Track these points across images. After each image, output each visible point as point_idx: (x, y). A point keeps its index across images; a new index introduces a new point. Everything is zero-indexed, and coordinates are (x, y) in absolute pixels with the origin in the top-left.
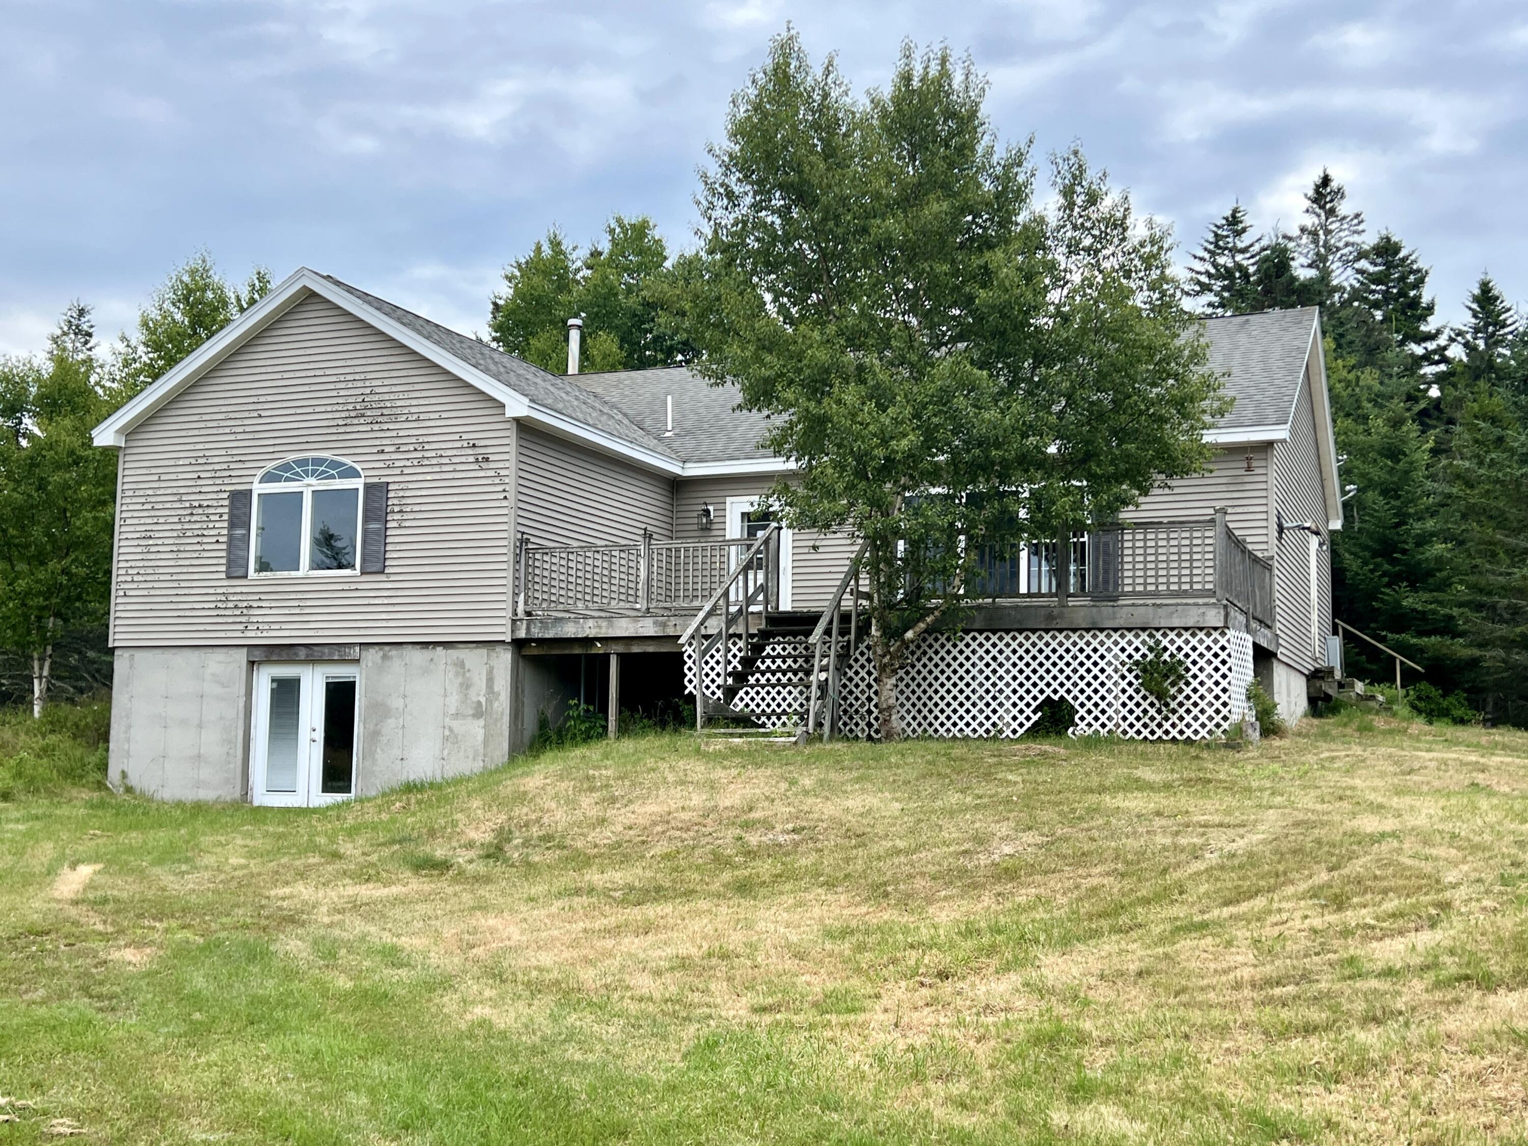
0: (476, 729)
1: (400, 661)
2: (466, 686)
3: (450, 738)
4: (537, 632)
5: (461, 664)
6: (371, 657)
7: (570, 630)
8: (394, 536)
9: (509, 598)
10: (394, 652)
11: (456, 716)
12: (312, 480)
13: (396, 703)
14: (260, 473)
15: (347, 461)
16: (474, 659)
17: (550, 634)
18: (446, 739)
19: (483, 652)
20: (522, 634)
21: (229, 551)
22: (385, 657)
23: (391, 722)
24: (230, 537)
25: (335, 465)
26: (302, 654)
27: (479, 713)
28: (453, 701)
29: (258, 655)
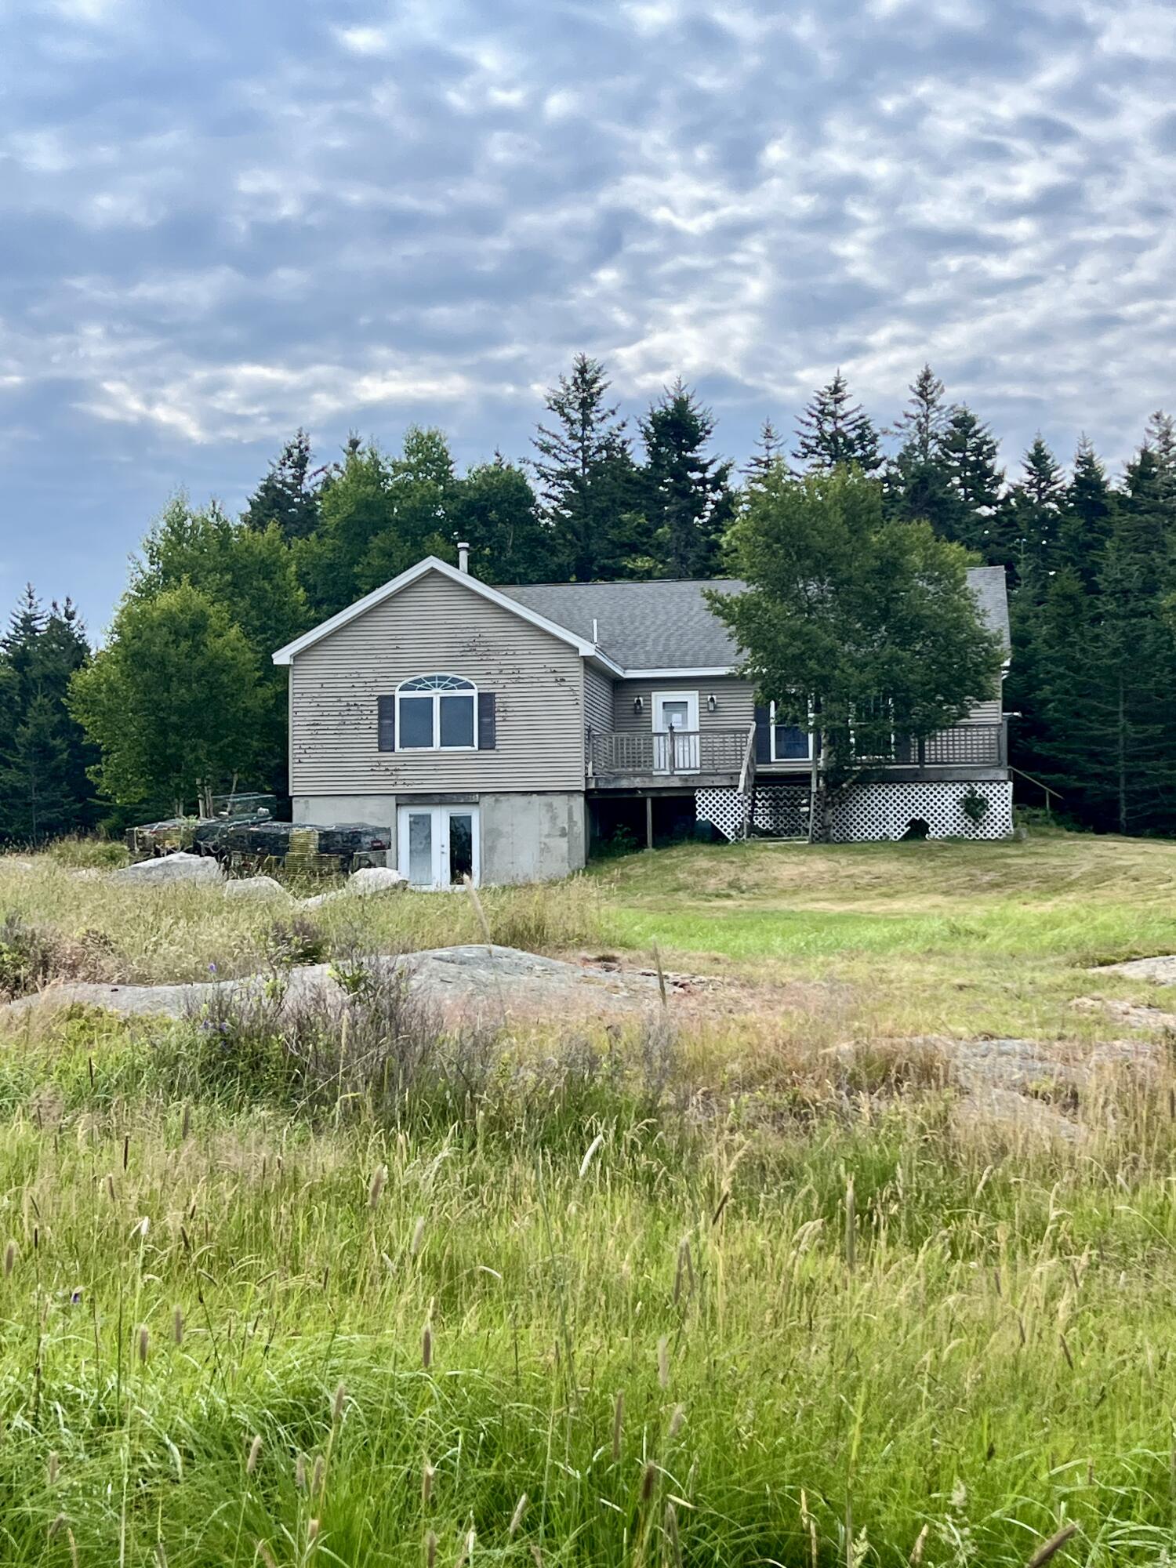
0: (563, 843)
1: (506, 803)
2: (554, 818)
3: (545, 849)
4: (602, 785)
5: (550, 805)
6: (487, 801)
7: (625, 784)
8: (499, 726)
9: (583, 764)
10: (503, 798)
11: (548, 836)
12: (439, 690)
13: (506, 829)
14: (400, 685)
15: (465, 679)
16: (559, 802)
17: (612, 786)
18: (542, 850)
19: (565, 797)
20: (592, 786)
21: (379, 734)
22: (497, 801)
23: (503, 840)
24: (380, 724)
25: (454, 680)
26: (437, 799)
27: (563, 834)
28: (546, 828)
29: (403, 800)
